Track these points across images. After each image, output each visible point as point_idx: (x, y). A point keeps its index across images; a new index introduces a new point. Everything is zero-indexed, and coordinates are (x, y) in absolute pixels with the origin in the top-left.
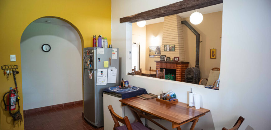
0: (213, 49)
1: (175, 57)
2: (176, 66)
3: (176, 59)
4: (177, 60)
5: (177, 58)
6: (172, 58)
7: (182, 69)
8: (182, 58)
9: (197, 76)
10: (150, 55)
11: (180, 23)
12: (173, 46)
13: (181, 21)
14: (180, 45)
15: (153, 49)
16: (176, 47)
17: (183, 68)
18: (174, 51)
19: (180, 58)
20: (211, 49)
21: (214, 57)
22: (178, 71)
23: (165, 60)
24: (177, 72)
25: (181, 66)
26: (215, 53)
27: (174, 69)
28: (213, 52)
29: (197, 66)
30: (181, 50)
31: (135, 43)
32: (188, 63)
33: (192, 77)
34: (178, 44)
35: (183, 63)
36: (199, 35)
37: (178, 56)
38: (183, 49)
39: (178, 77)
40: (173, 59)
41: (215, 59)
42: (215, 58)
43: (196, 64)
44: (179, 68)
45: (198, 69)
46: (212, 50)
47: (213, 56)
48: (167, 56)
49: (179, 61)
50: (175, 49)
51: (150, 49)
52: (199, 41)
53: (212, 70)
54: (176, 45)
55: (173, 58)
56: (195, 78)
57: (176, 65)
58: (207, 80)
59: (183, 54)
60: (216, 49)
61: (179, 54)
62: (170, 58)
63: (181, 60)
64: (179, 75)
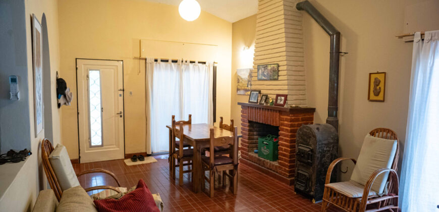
0: (378, 73)
1: (278, 96)
2: (280, 118)
3: (281, 100)
4: (282, 102)
5: (283, 98)
6: (272, 98)
7: (291, 126)
8: (295, 97)
9: (325, 149)
10: (238, 90)
11: (295, 7)
12: (275, 66)
13: (296, 4)
14: (292, 63)
15: (243, 77)
16: (280, 68)
17: (296, 123)
18: (277, 80)
19: (289, 97)
20: (370, 74)
21: (380, 97)
22: (283, 130)
23: (257, 102)
24: (281, 132)
25: (289, 118)
26: (381, 85)
27: (274, 124)
28: (377, 82)
29: (331, 119)
30: (293, 78)
31: (205, 63)
32: (313, 110)
33: (312, 150)
34: (285, 63)
35: (295, 111)
36: (338, 35)
37: (285, 92)
38: (301, 73)
39: (282, 145)
40: (274, 100)
41: (383, 101)
42: (382, 99)
43: (329, 116)
44: (286, 122)
45: (333, 129)
46: (373, 77)
47: (377, 94)
48: (262, 92)
49: (285, 106)
50: (280, 73)
51: (239, 76)
52: (338, 52)
53: (372, 134)
54: (280, 64)
55: (275, 97)
56: (318, 155)
57: (278, 114)
58: (355, 162)
59: (302, 87)
60: (385, 73)
61: (286, 87)
62: (269, 95)
63: (292, 103)
64: (286, 141)
